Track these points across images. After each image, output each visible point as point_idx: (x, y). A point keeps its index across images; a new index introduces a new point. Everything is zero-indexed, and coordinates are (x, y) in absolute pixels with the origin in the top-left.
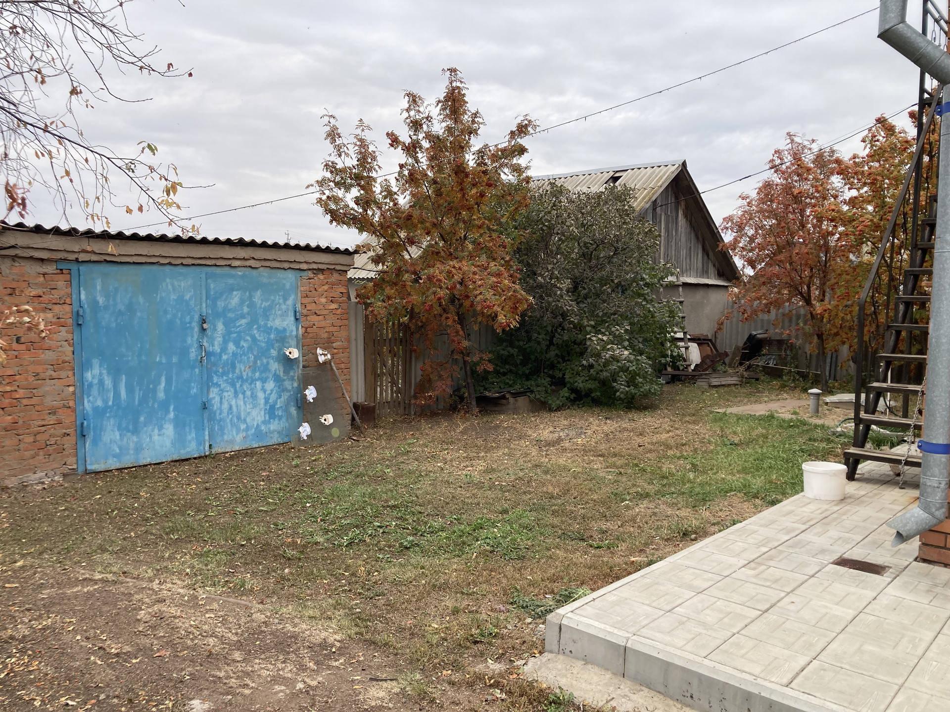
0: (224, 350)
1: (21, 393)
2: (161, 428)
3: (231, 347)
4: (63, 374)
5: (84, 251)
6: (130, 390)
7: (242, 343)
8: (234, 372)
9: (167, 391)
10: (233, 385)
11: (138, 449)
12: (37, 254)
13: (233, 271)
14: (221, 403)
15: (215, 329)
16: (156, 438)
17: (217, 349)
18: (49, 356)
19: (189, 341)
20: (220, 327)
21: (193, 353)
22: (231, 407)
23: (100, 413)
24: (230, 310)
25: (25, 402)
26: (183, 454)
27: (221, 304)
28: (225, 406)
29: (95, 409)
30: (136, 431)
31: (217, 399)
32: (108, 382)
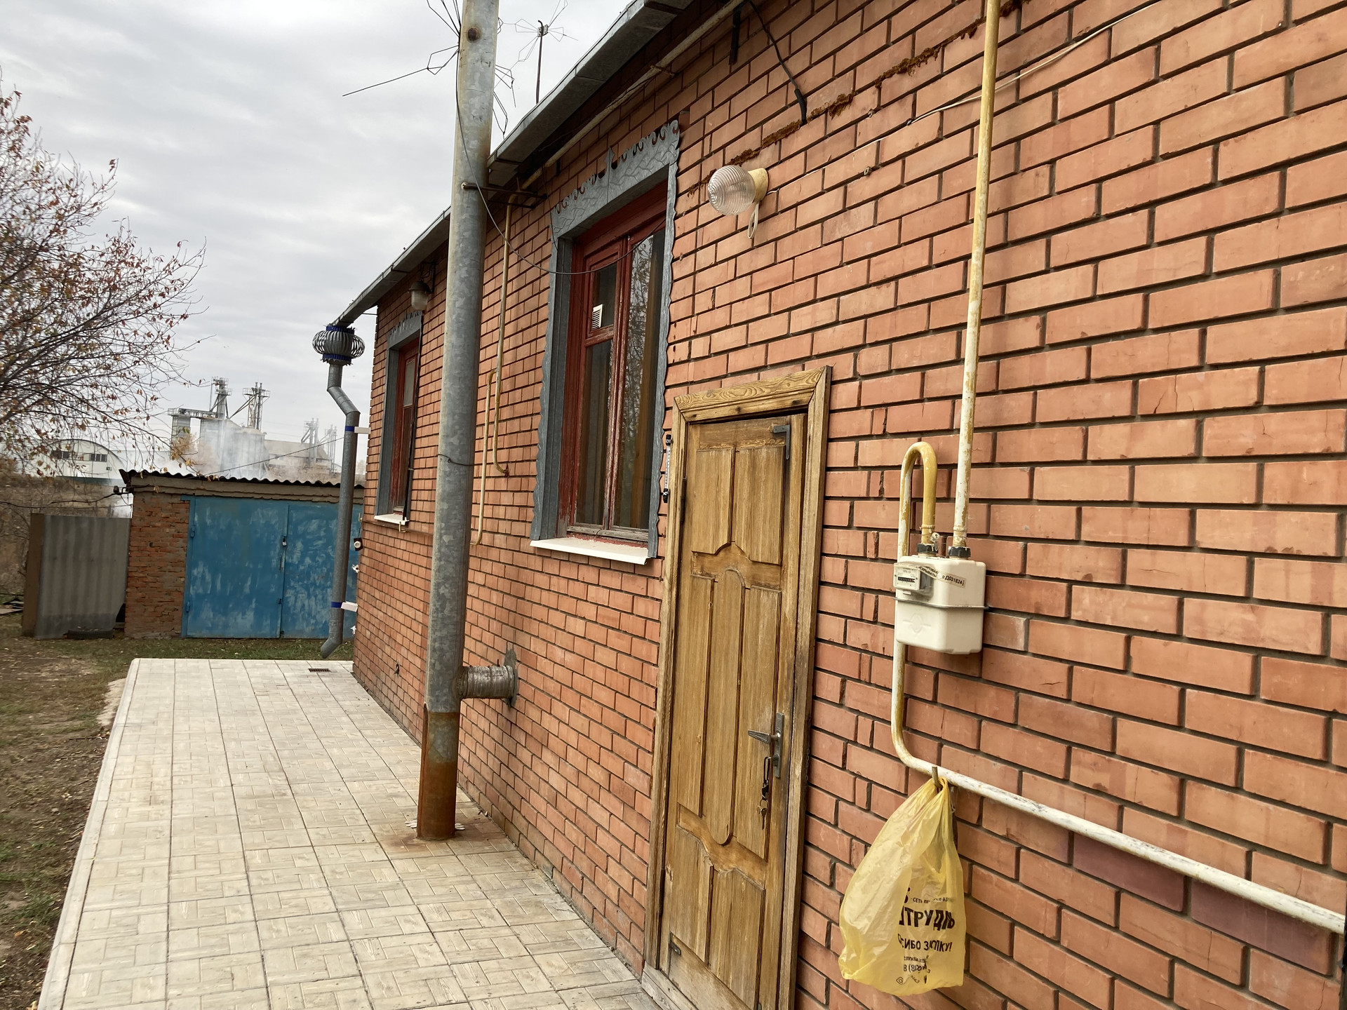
0: (301, 561)
1: (150, 579)
2: (244, 614)
3: (308, 561)
4: (178, 569)
5: (198, 489)
6: (224, 585)
7: (317, 558)
8: (309, 579)
9: (251, 587)
10: (307, 589)
11: (226, 626)
12: (167, 491)
13: (313, 505)
14: (296, 601)
15: (295, 546)
16: (239, 620)
17: (295, 561)
18: (169, 556)
19: (272, 553)
20: (299, 545)
21: (274, 562)
22: (303, 606)
23: (200, 597)
24: (308, 534)
25: (152, 585)
26: (259, 634)
27: (301, 529)
28: (299, 604)
29: (197, 595)
30: (225, 614)
31: (293, 599)
32: (208, 578)
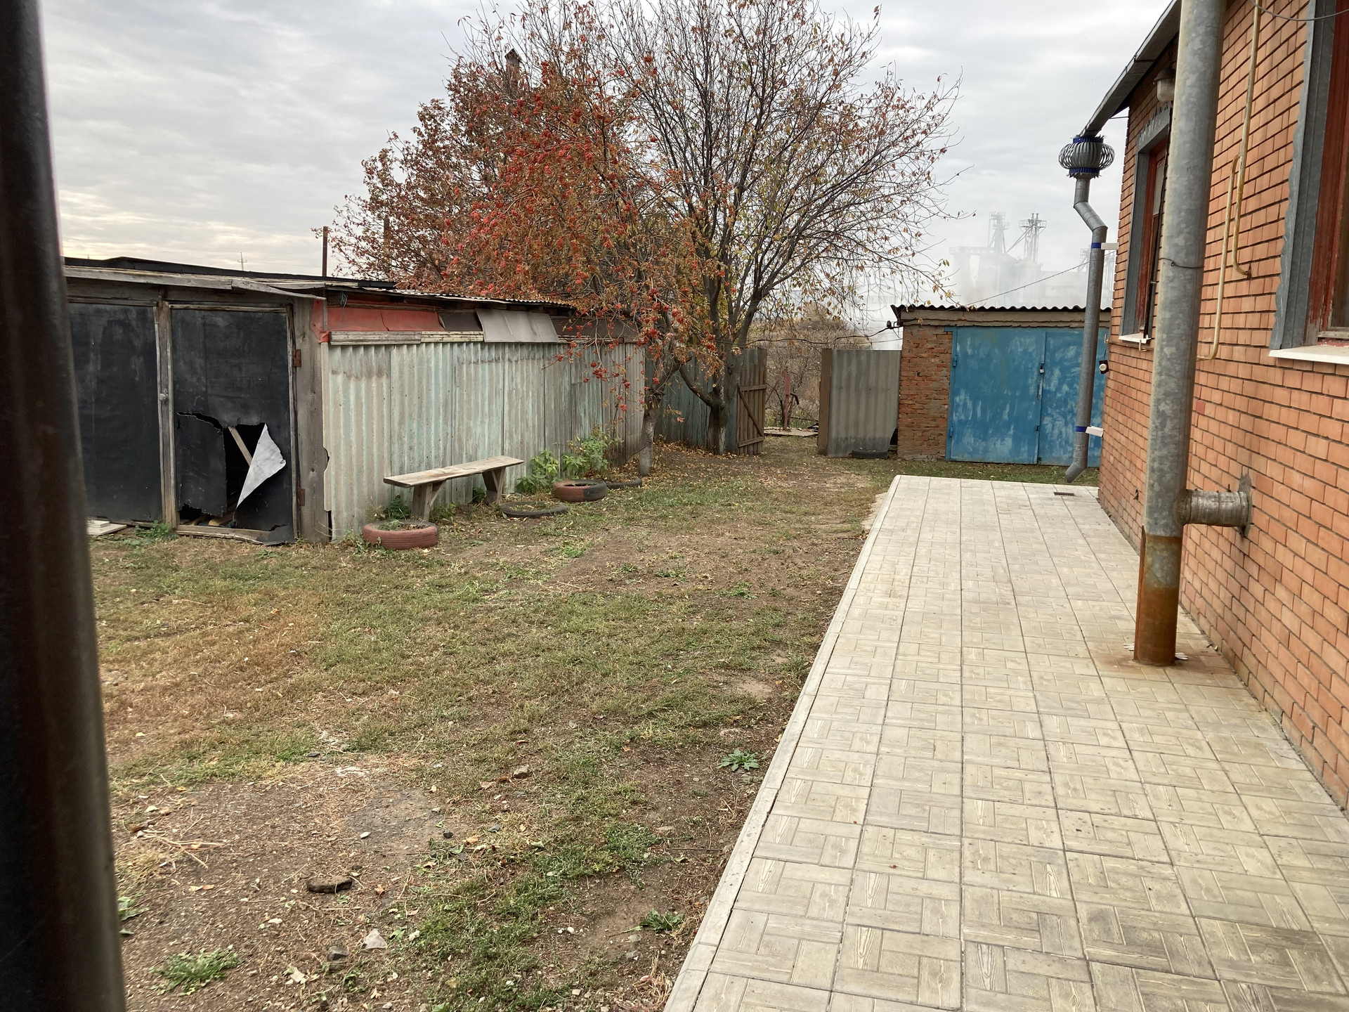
0: (1059, 389)
1: (917, 406)
2: (1003, 440)
3: (1065, 388)
4: (942, 397)
5: (960, 320)
6: (984, 411)
7: (1075, 385)
8: (1066, 407)
9: (1009, 415)
10: (1064, 416)
11: (986, 451)
12: (932, 323)
13: (1071, 331)
14: (1053, 429)
15: (1052, 374)
16: (998, 445)
17: (1053, 388)
18: (934, 385)
19: (1030, 381)
20: (1057, 372)
21: (1032, 390)
22: (1061, 433)
23: (963, 423)
24: (1066, 361)
25: (919, 411)
26: (1018, 460)
27: (1058, 355)
28: (1056, 432)
29: (960, 421)
30: (985, 439)
31: (1050, 426)
32: (970, 405)
